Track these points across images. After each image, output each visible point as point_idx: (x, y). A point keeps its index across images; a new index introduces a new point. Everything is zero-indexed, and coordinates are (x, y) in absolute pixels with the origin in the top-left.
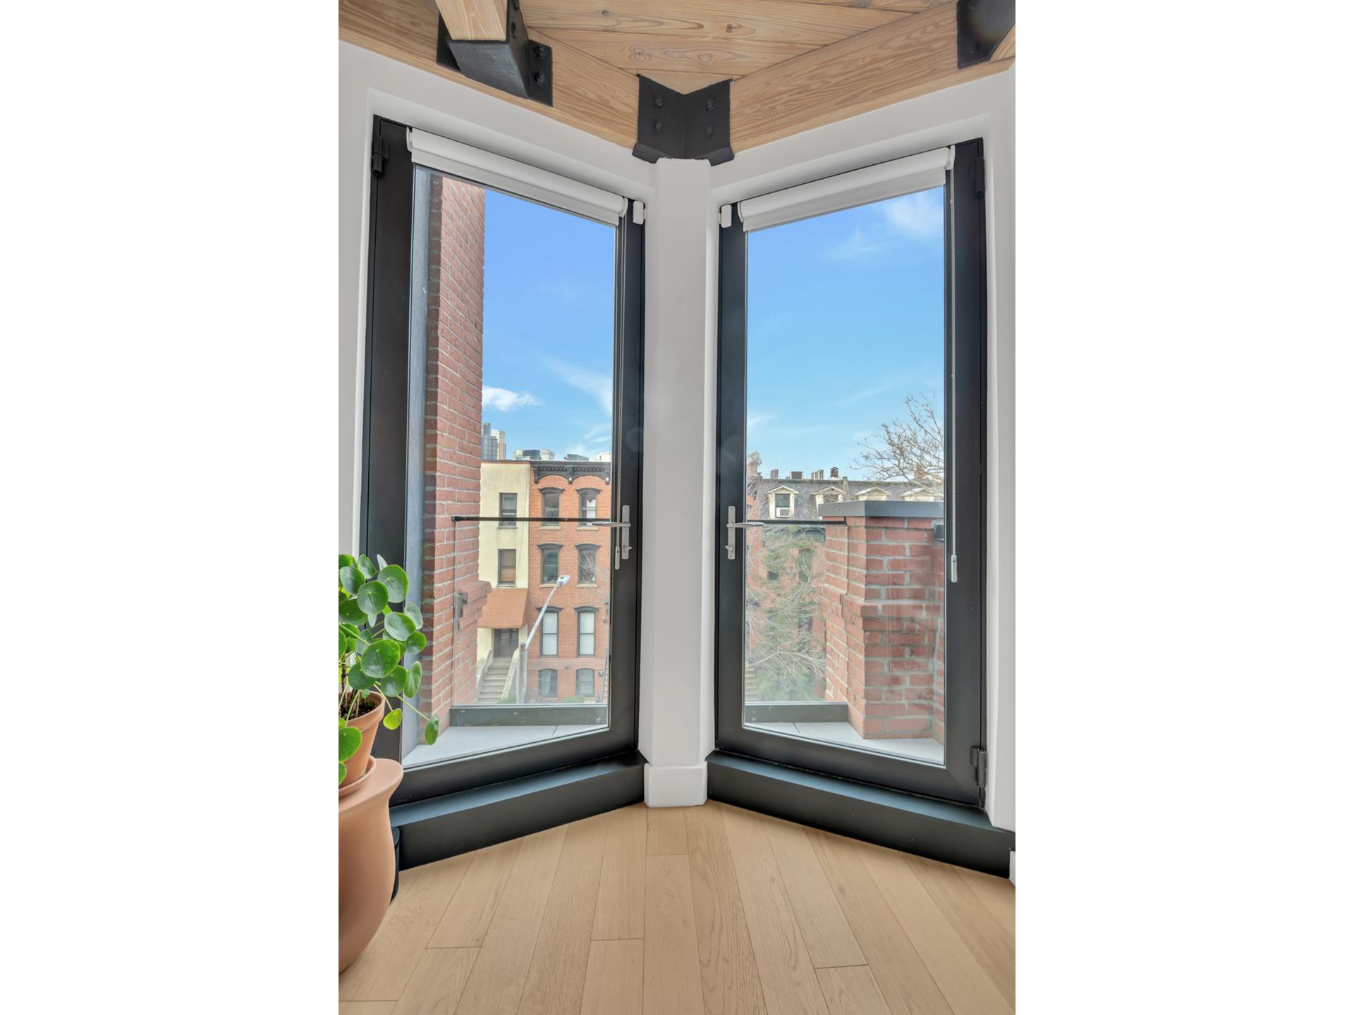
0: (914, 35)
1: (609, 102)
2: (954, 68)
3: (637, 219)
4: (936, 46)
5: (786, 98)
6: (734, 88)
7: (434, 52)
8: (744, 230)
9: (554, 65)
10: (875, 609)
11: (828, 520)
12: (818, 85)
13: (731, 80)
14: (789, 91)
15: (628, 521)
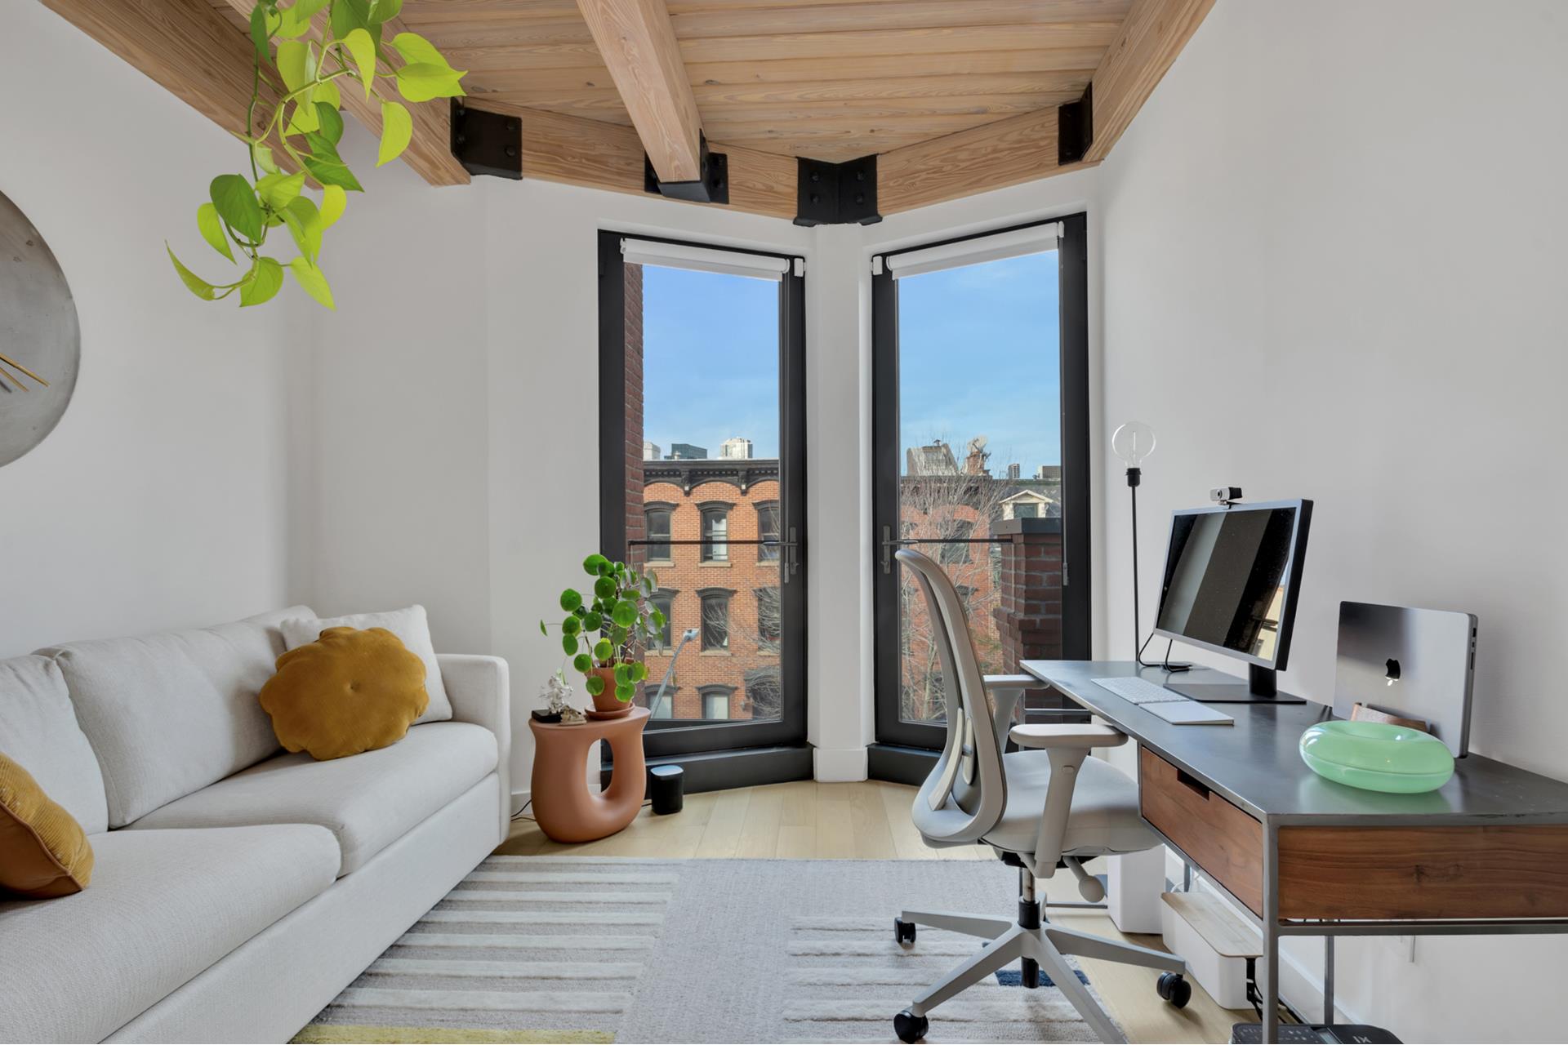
0: (1026, 132)
1: (773, 188)
2: (1055, 164)
3: (798, 273)
4: (1042, 143)
5: (924, 175)
6: (880, 161)
7: (642, 183)
8: (893, 279)
9: (729, 168)
10: (1033, 622)
11: (1001, 538)
12: (950, 167)
13: (878, 154)
14: (925, 170)
15: (795, 540)
